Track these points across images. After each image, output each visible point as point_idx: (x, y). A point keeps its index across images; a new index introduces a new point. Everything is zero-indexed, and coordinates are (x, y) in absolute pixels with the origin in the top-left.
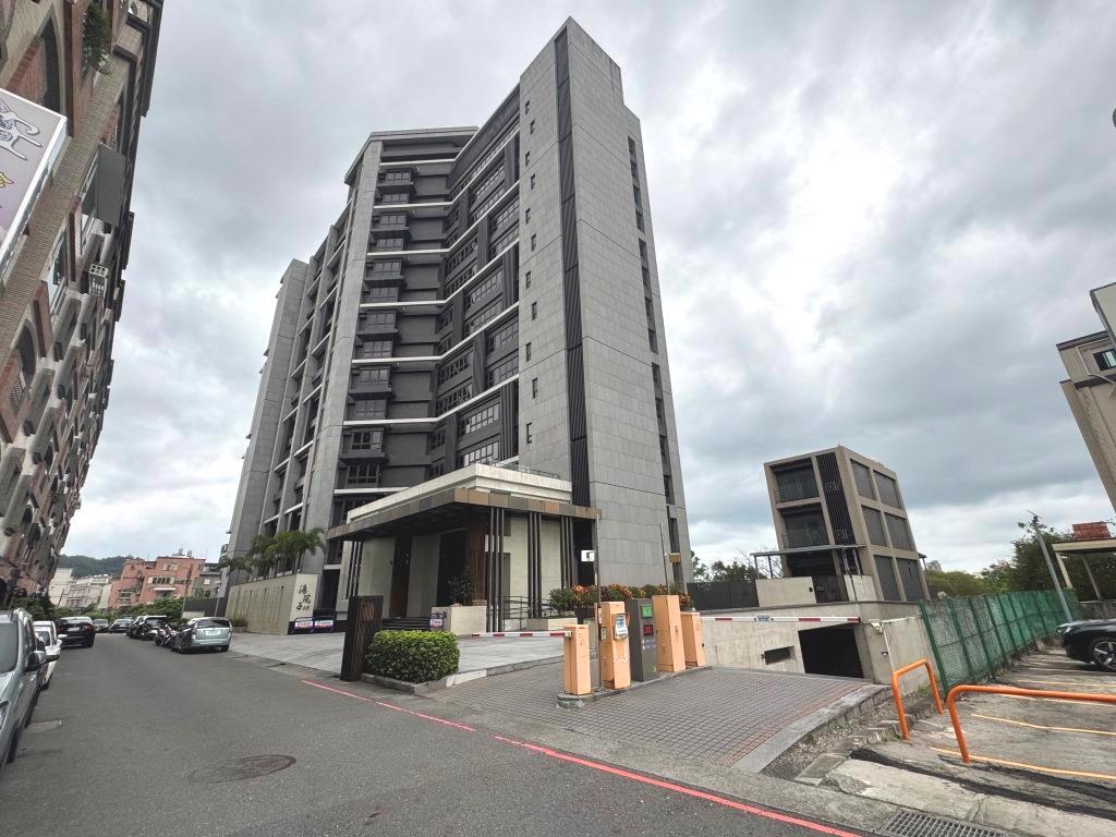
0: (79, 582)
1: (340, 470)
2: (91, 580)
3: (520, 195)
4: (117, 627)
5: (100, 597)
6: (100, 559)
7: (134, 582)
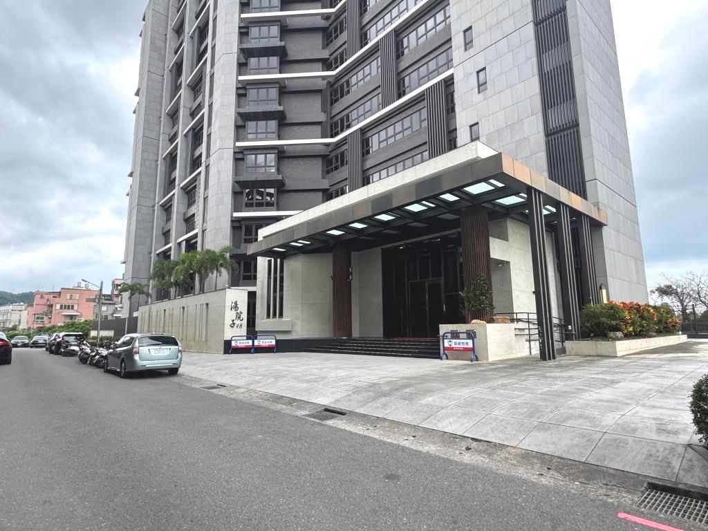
2: (11, 308)
5: (20, 320)
7: (46, 309)
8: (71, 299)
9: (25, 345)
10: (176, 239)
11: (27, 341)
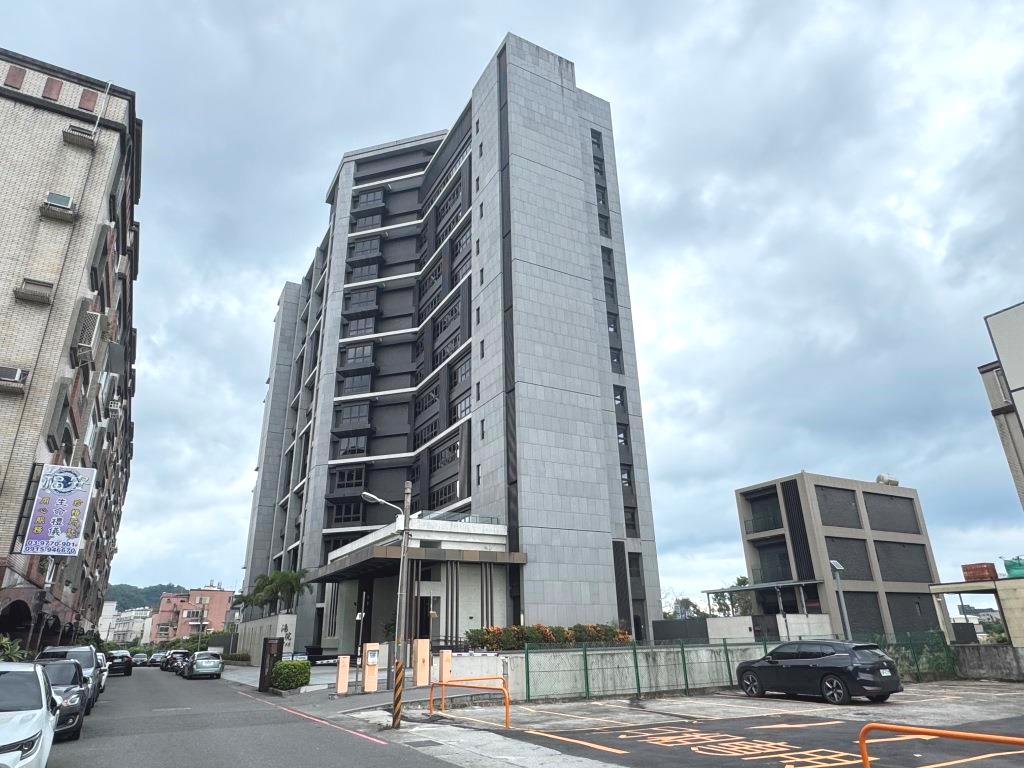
0: (124, 615)
1: (328, 509)
2: (133, 613)
3: (473, 224)
4: (153, 661)
5: (142, 631)
6: (143, 588)
7: (171, 616)
8: (200, 603)
9: (144, 664)
10: (287, 548)
11: (146, 659)
